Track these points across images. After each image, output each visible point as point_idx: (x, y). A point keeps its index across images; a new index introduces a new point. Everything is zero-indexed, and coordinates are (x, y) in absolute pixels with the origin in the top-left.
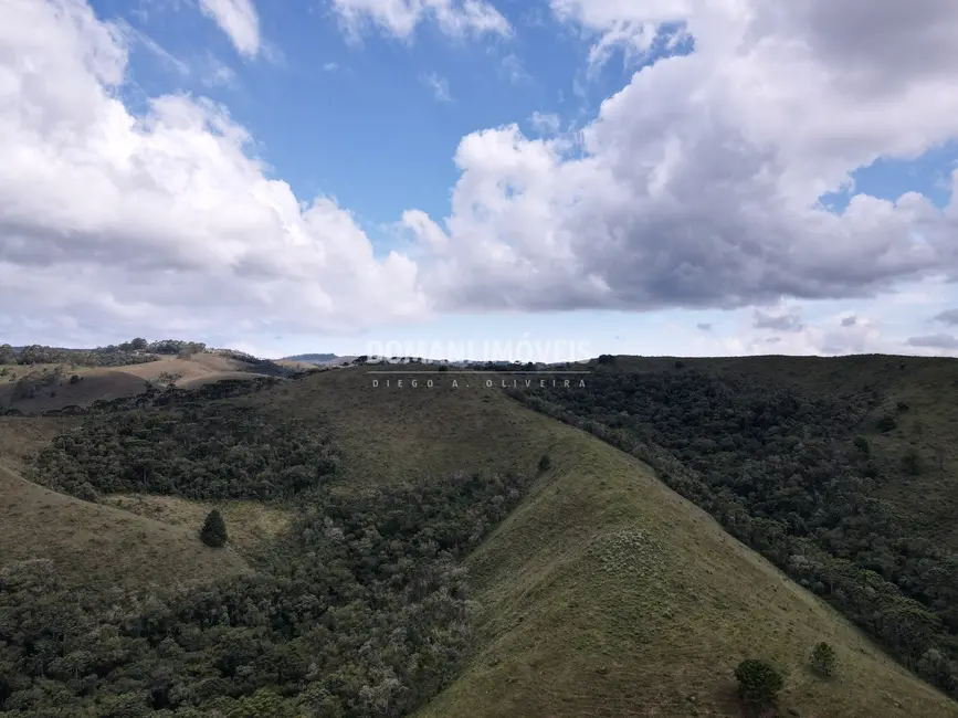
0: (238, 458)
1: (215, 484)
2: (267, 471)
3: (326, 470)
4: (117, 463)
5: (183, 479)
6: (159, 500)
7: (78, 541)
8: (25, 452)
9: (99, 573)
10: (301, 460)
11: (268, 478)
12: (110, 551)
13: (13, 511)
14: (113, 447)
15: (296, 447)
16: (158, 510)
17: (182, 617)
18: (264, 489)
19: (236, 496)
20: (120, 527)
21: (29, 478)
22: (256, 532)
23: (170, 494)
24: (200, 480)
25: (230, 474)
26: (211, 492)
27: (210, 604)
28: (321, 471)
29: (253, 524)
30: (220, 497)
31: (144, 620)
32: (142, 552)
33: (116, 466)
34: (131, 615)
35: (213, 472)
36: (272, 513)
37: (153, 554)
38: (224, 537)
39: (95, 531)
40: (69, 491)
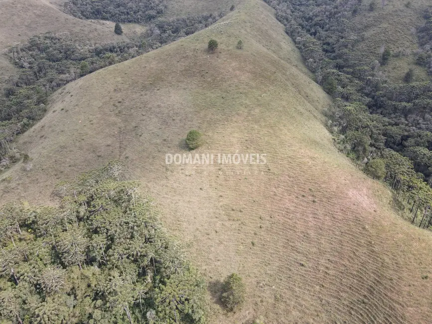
0: (131, 8)
1: (123, 17)
2: (140, 13)
3: (160, 12)
4: (90, 8)
5: (112, 15)
6: (104, 22)
7: (77, 29)
8: (60, 3)
9: (84, 38)
10: (152, 8)
11: (140, 15)
12: (86, 33)
13: (57, 19)
14: (88, 3)
15: (151, 4)
16: (103, 24)
17: (106, 50)
18: (138, 19)
19: (130, 22)
20: (89, 26)
21: (61, 11)
22: (135, 33)
23: (108, 20)
24: (117, 15)
25: (128, 13)
26: (121, 19)
27: (114, 48)
28: (158, 13)
29: (134, 30)
30: (124, 22)
31: (96, 49)
32: (96, 33)
33: (89, 9)
34: (91, 48)
35: (122, 12)
36: (140, 27)
37: (99, 35)
38: (122, 32)
39: (82, 27)
40: (75, 16)
